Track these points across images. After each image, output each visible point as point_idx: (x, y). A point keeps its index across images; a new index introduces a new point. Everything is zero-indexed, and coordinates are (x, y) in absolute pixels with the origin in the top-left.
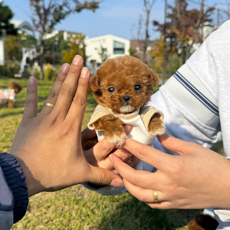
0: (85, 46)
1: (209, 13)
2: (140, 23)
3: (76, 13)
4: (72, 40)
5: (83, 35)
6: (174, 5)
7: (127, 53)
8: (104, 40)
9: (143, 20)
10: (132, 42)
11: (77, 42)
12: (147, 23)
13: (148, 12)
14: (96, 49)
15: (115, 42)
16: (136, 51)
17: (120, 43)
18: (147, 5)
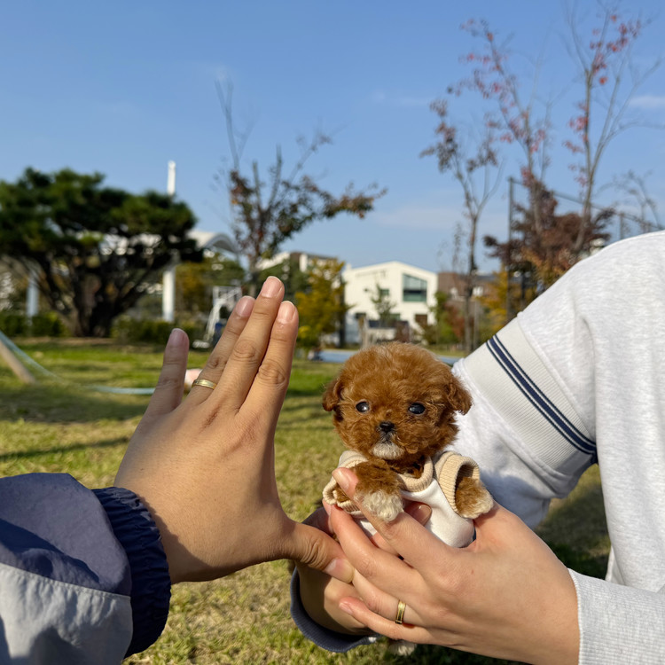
0: (343, 284)
1: (601, 222)
2: (457, 240)
3: (325, 219)
4: (316, 272)
5: (340, 262)
6: (527, 205)
7: (432, 301)
8: (384, 273)
9: (463, 234)
10: (442, 277)
11: (328, 275)
12: (473, 241)
13: (475, 219)
14: (366, 290)
15: (407, 277)
16: (450, 296)
17: (416, 279)
18: (473, 204)
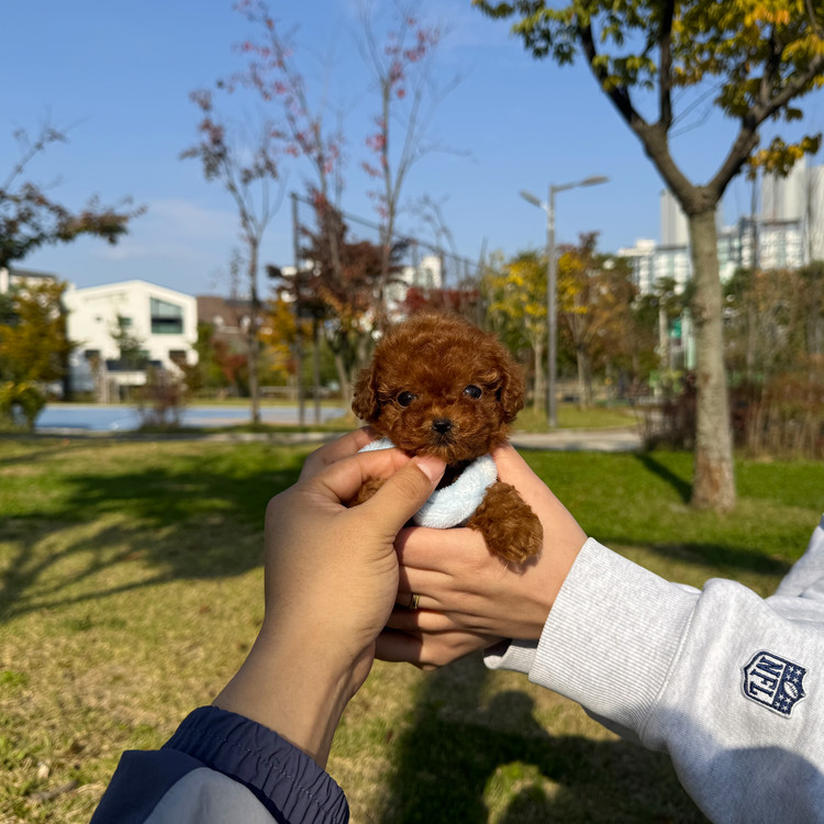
0: (64, 312)
1: (397, 254)
4: (25, 295)
5: (61, 280)
7: (191, 333)
8: (122, 295)
10: (204, 303)
11: (43, 300)
12: (253, 271)
13: (254, 243)
14: (99, 319)
15: (156, 301)
16: (213, 326)
17: (169, 304)
18: (251, 224)
